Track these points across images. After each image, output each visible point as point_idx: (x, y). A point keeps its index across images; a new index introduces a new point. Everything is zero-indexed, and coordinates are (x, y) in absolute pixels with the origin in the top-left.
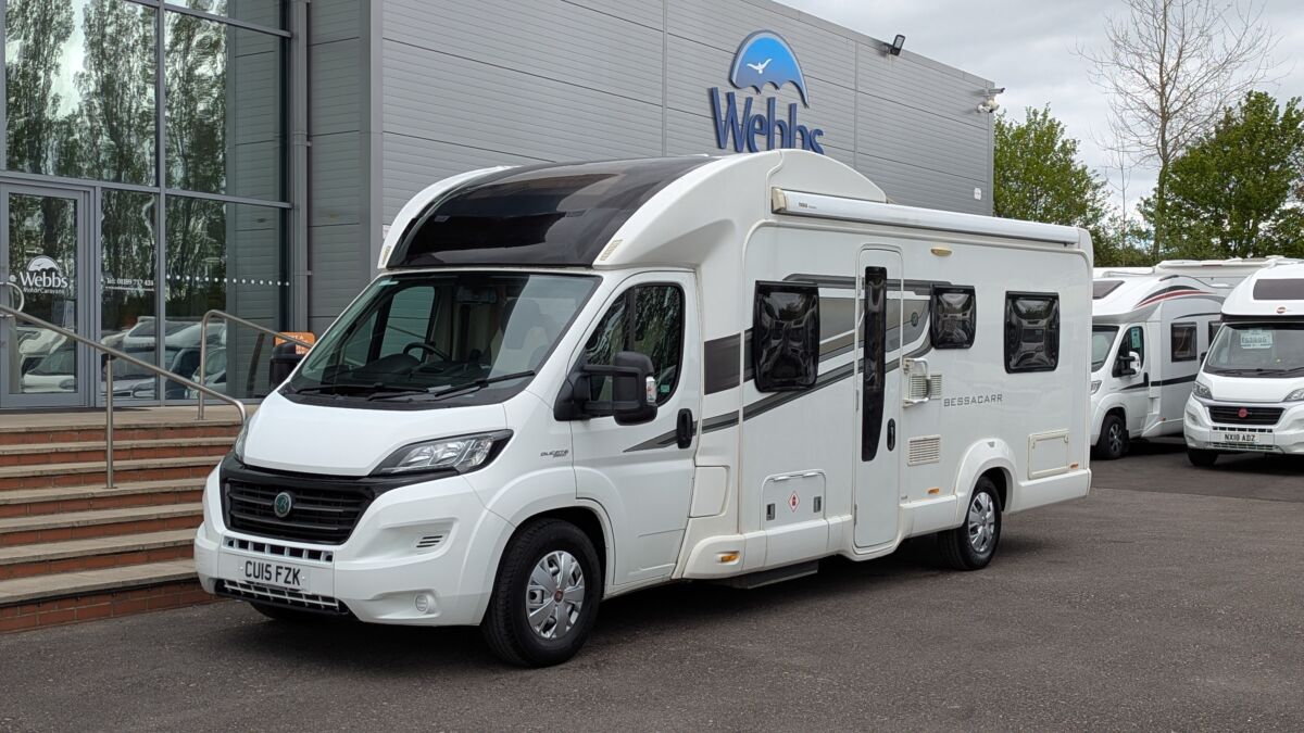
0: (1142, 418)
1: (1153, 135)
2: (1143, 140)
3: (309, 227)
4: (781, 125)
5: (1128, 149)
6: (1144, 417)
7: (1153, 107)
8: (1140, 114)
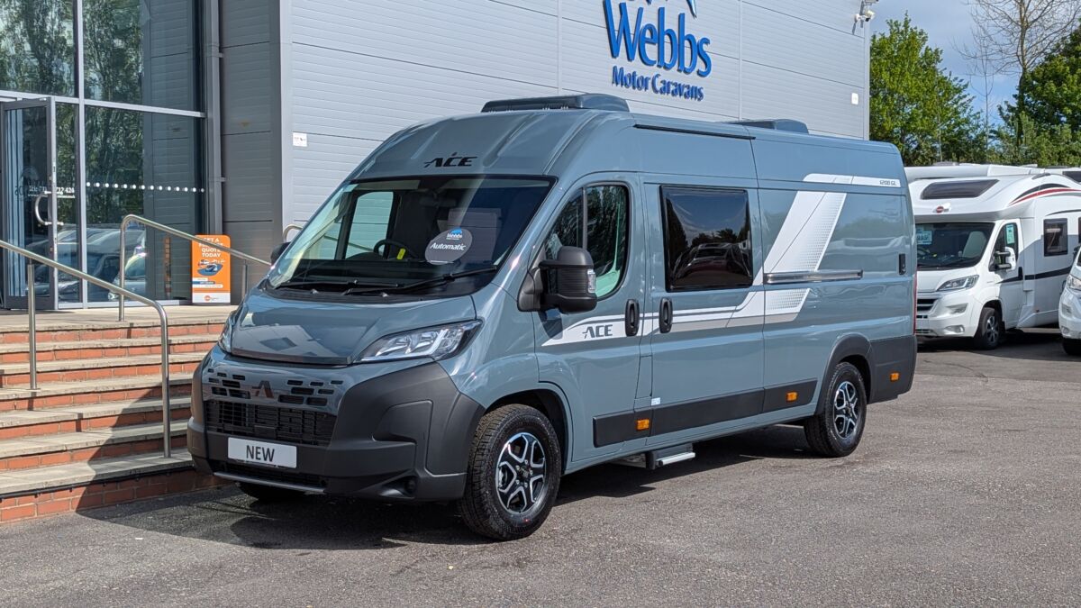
0: (1017, 310)
1: (1013, 43)
3: (222, 135)
4: (670, 33)
5: (990, 57)
6: (1019, 309)
7: (1013, 17)
8: (1002, 24)
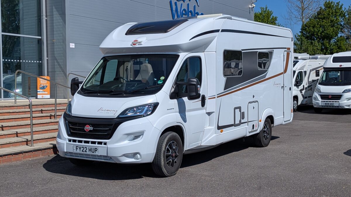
1: (299, 15)
2: (297, 16)
3: (47, 44)
4: (191, 12)
5: (292, 19)
7: (300, 7)
8: (296, 9)
